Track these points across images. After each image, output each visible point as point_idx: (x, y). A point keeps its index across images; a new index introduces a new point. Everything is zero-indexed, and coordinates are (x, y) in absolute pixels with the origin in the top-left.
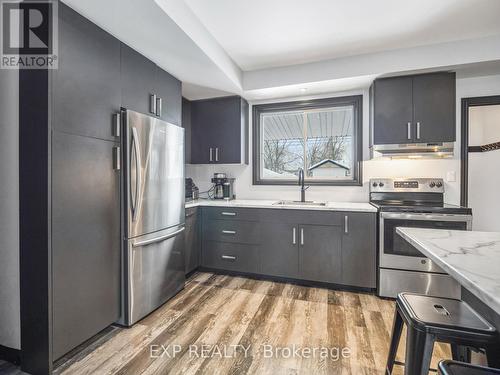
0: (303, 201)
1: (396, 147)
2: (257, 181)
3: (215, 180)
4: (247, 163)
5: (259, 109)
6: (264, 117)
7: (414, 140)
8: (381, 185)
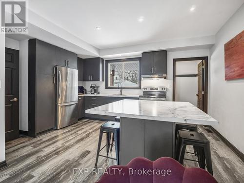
0: (121, 94)
1: (149, 76)
2: (107, 87)
3: (91, 87)
4: (103, 81)
5: (108, 61)
6: (110, 64)
7: (154, 74)
8: (146, 89)
